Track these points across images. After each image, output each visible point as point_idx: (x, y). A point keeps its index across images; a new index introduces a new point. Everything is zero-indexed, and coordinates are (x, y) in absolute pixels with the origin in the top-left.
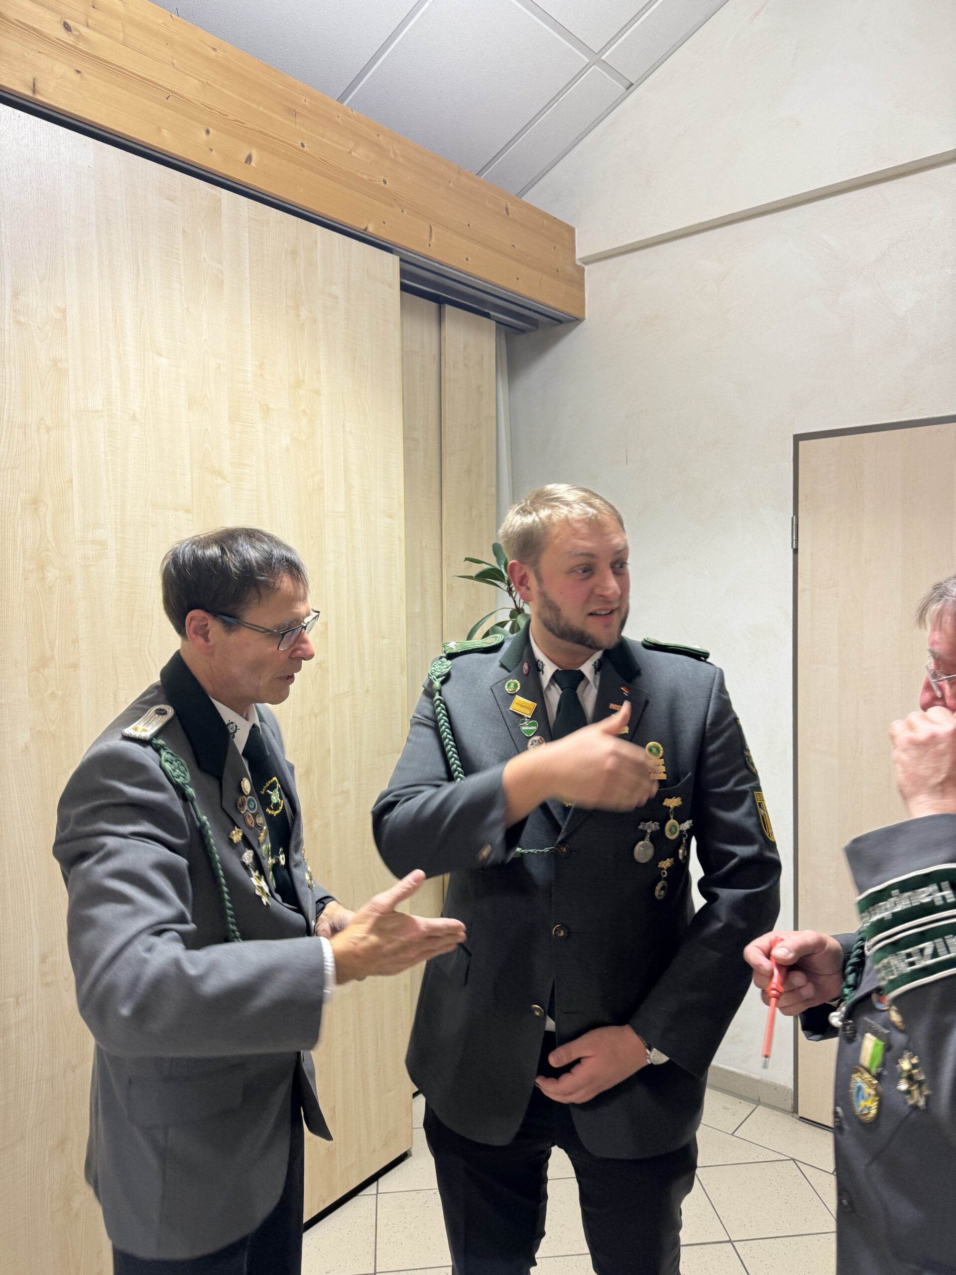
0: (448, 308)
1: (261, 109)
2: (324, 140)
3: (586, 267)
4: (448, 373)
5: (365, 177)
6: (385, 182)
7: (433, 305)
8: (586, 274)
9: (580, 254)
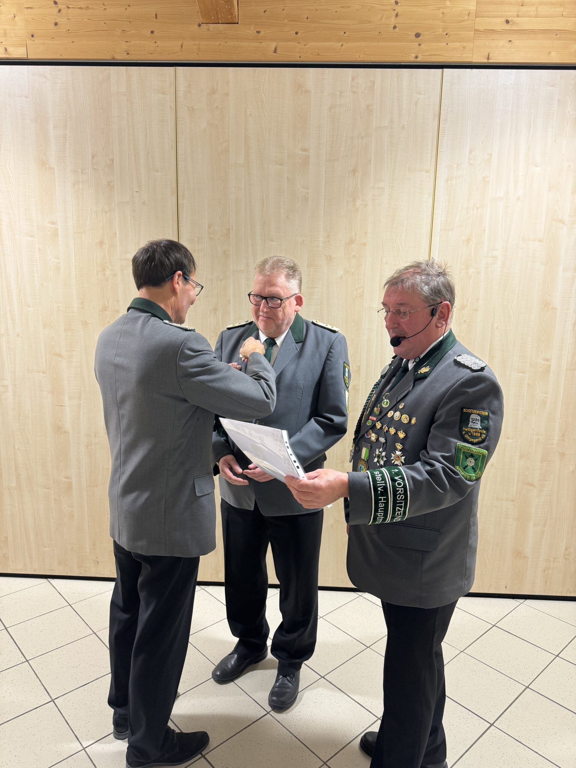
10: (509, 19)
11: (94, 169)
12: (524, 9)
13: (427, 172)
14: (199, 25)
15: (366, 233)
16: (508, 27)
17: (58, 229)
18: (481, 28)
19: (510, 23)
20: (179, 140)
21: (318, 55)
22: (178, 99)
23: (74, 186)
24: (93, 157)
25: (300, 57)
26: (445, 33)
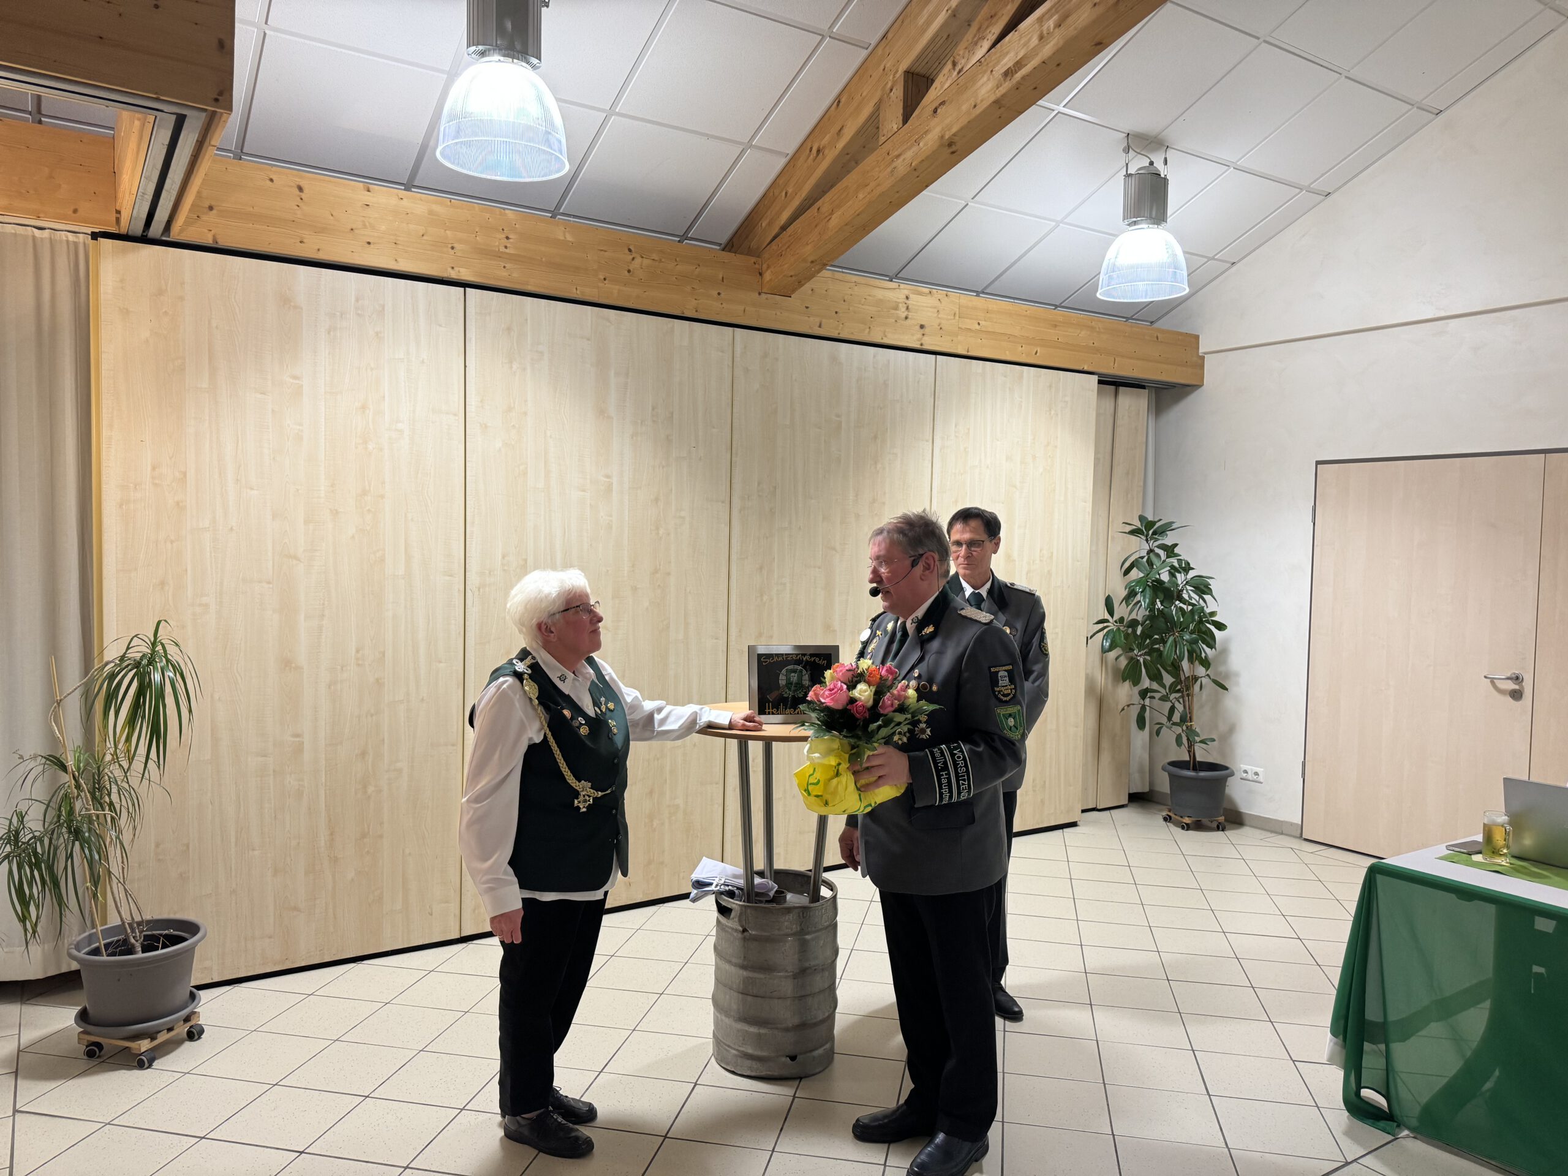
0: (1121, 389)
1: (1042, 329)
2: (1067, 333)
3: (1206, 356)
4: (1119, 422)
5: (1084, 344)
6: (1093, 343)
7: (1113, 388)
8: (1205, 359)
9: (1201, 350)
10: (980, 322)
11: (654, 421)
12: (988, 315)
13: (927, 441)
14: (760, 294)
15: (885, 493)
16: (978, 327)
17: (612, 483)
18: (963, 327)
19: (981, 325)
20: (735, 398)
21: (852, 333)
22: (735, 359)
23: (632, 438)
24: (653, 409)
25: (839, 334)
26: (939, 327)
